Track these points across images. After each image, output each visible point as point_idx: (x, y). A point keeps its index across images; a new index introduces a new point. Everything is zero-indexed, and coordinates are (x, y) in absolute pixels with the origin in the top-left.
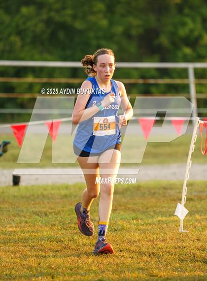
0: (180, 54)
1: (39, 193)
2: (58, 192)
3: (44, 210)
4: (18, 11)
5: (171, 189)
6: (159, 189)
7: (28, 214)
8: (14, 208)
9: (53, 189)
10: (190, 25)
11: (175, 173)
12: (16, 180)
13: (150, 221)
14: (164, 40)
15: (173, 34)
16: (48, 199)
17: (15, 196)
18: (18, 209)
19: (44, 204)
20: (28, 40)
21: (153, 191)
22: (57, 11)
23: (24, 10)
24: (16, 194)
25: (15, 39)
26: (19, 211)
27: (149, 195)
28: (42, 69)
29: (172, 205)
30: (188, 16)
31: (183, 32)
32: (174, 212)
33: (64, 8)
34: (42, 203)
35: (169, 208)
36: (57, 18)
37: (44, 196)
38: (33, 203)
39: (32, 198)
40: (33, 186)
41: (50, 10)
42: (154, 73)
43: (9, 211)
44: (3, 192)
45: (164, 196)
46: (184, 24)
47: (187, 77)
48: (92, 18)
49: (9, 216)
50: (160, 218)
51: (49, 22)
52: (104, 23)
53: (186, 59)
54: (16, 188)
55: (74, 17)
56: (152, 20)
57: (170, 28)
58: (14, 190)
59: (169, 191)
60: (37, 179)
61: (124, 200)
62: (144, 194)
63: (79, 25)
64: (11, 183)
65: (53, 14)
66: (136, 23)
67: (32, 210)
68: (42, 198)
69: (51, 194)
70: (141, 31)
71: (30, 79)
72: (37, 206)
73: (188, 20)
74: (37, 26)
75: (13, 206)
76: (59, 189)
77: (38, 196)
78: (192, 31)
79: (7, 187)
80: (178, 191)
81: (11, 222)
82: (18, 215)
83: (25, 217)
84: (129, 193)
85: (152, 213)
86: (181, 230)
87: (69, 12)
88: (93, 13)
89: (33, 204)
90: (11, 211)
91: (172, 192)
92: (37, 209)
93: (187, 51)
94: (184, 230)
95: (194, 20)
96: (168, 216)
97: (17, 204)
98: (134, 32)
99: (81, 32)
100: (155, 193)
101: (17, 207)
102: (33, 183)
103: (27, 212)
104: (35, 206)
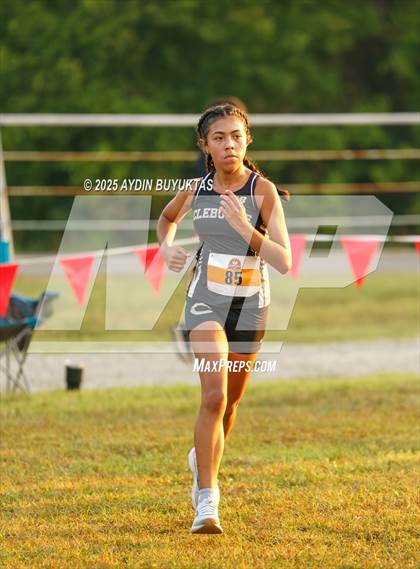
1: (125, 404)
2: (166, 402)
3: (136, 442)
4: (74, 3)
5: (416, 391)
7: (100, 451)
8: (69, 439)
9: (154, 396)
12: (74, 378)
16: (145, 418)
17: (70, 413)
18: (79, 441)
20: (99, 68)
24: (73, 408)
25: (68, 66)
26: (80, 445)
34: (130, 427)
36: (162, 17)
37: (134, 412)
38: (111, 426)
40: (110, 391)
43: (59, 445)
44: (44, 405)
49: (58, 457)
51: (143, 27)
52: (266, 26)
58: (70, 400)
63: (209, 32)
64: (63, 385)
65: (152, 9)
68: (130, 416)
69: (151, 407)
72: (120, 434)
75: (67, 435)
76: (168, 396)
77: (122, 413)
79: (54, 394)
81: (62, 469)
82: (78, 454)
83: (93, 458)
89: (111, 430)
90: (62, 445)
92: (120, 440)
98: (333, 46)
101: (76, 437)
102: (111, 384)
103: (98, 448)
104: (115, 433)
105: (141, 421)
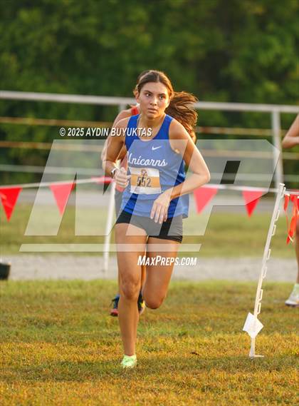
0: (259, 92)
1: (38, 291)
2: (67, 290)
4: (14, 16)
5: (239, 293)
6: (221, 292)
7: (20, 322)
9: (59, 287)
10: (277, 48)
11: (246, 271)
13: (206, 340)
14: (236, 70)
15: (250, 61)
16: (52, 301)
18: (6, 314)
19: (44, 308)
20: (29, 61)
21: (211, 295)
22: (75, 18)
23: (24, 15)
24: (2, 292)
26: (6, 317)
27: (206, 300)
28: (48, 105)
29: (239, 317)
30: (273, 33)
31: (265, 58)
32: (243, 327)
33: (85, 14)
34: (41, 307)
35: (236, 321)
36: (74, 29)
37: (45, 297)
38: (28, 306)
39: (27, 299)
40: (28, 282)
41: (64, 16)
42: (219, 118)
45: (229, 304)
46: (267, 47)
47: (269, 127)
48: (127, 32)
50: (220, 335)
51: (61, 35)
52: (146, 39)
53: (268, 100)
54: (3, 283)
55: (101, 28)
57: (245, 52)
59: (237, 296)
60: (36, 271)
62: (198, 299)
63: (106, 41)
65: (67, 22)
66: (194, 41)
68: (42, 300)
69: (57, 294)
70: (201, 53)
71: (29, 121)
72: (34, 311)
73: (274, 41)
76: (69, 287)
77: (36, 297)
78: (279, 57)
80: (249, 296)
82: (5, 323)
84: (175, 297)
85: (209, 329)
86: (252, 354)
87: (93, 20)
88: (128, 23)
89: (28, 308)
91: (241, 298)
92: (34, 315)
93: (271, 87)
94: (256, 354)
95: (282, 41)
96: (233, 333)
97: (3, 308)
98: (191, 55)
99: (110, 52)
100: (214, 299)
101: (4, 312)
103: (20, 320)
105: (49, 303)
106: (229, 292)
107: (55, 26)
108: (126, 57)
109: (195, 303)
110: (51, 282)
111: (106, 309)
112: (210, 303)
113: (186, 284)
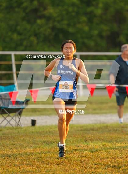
1: (47, 130)
3: (50, 140)
4: (35, 22)
5: (126, 127)
6: (119, 127)
7: (40, 142)
12: (34, 123)
16: (53, 133)
17: (32, 132)
18: (35, 140)
20: (41, 39)
21: (115, 129)
22: (59, 22)
23: (39, 21)
25: (33, 39)
26: (35, 141)
27: (113, 131)
34: (48, 136)
36: (58, 26)
37: (50, 132)
38: (44, 136)
40: (44, 126)
41: (54, 21)
43: (29, 141)
44: (25, 130)
45: (122, 132)
48: (79, 26)
49: (29, 144)
51: (53, 28)
52: (86, 28)
54: (33, 127)
55: (69, 25)
56: (115, 27)
58: (33, 129)
59: (125, 129)
60: (46, 122)
61: (98, 134)
62: (110, 130)
63: (71, 30)
64: (31, 125)
65: (56, 23)
67: (42, 140)
69: (54, 131)
70: (109, 33)
72: (46, 138)
74: (46, 30)
75: (32, 138)
77: (46, 132)
79: (28, 127)
81: (30, 147)
82: (35, 143)
83: (38, 144)
84: (101, 130)
87: (65, 22)
88: (79, 23)
90: (30, 141)
96: (124, 144)
97: (34, 137)
98: (104, 34)
100: (116, 130)
101: (34, 139)
102: (44, 124)
104: (44, 138)
105: (52, 135)
106: (122, 127)
107: (51, 25)
108: (79, 36)
109: (109, 132)
110: (52, 126)
111: (74, 136)
112: (115, 132)
113: (105, 125)
